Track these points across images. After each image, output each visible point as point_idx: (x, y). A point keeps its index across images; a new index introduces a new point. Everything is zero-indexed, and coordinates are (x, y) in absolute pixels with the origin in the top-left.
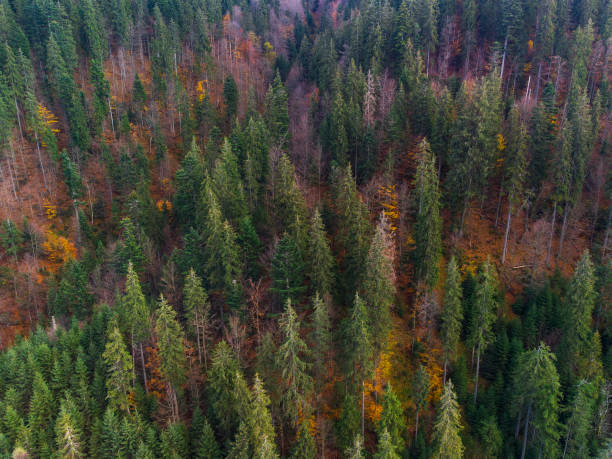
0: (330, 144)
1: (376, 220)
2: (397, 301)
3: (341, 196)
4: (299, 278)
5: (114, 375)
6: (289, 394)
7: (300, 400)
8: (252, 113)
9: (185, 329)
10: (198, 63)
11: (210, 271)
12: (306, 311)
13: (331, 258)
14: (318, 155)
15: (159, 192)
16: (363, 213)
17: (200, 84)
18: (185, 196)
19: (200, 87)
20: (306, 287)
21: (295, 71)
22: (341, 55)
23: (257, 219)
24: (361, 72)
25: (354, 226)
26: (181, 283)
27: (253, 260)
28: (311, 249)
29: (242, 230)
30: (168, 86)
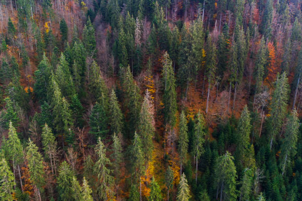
0: (118, 55)
1: (144, 94)
2: (156, 135)
3: (125, 82)
4: (105, 126)
5: (3, 184)
6: (102, 187)
7: (108, 189)
8: (76, 39)
9: (43, 156)
10: (45, 13)
11: (56, 124)
12: (109, 142)
13: (121, 115)
14: (113, 61)
15: (26, 83)
16: (137, 90)
17: (46, 24)
18: (40, 84)
19: (46, 25)
20: (109, 130)
21: (98, 17)
22: (122, 9)
23: (80, 96)
24: (133, 18)
25: (133, 97)
26: (40, 131)
27: (79, 117)
28: (111, 110)
29: (73, 101)
30: (28, 24)
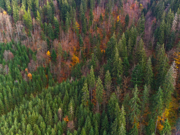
0: (157, 37)
1: (171, 63)
3: (159, 54)
4: (141, 79)
5: (84, 95)
6: (132, 114)
7: (135, 116)
8: (133, 26)
9: (104, 87)
10: (119, 10)
11: (113, 72)
12: (141, 89)
13: (152, 74)
14: (153, 39)
15: (102, 47)
16: (166, 60)
17: (118, 17)
18: (109, 49)
19: (118, 18)
20: (143, 82)
21: (149, 13)
22: (166, 7)
23: (129, 58)
24: (173, 13)
25: (162, 64)
26: (104, 74)
27: (126, 70)
28: (146, 70)
29: (124, 61)
30: (109, 17)
